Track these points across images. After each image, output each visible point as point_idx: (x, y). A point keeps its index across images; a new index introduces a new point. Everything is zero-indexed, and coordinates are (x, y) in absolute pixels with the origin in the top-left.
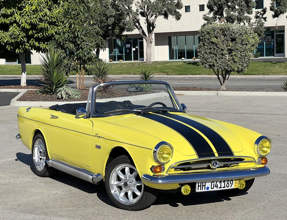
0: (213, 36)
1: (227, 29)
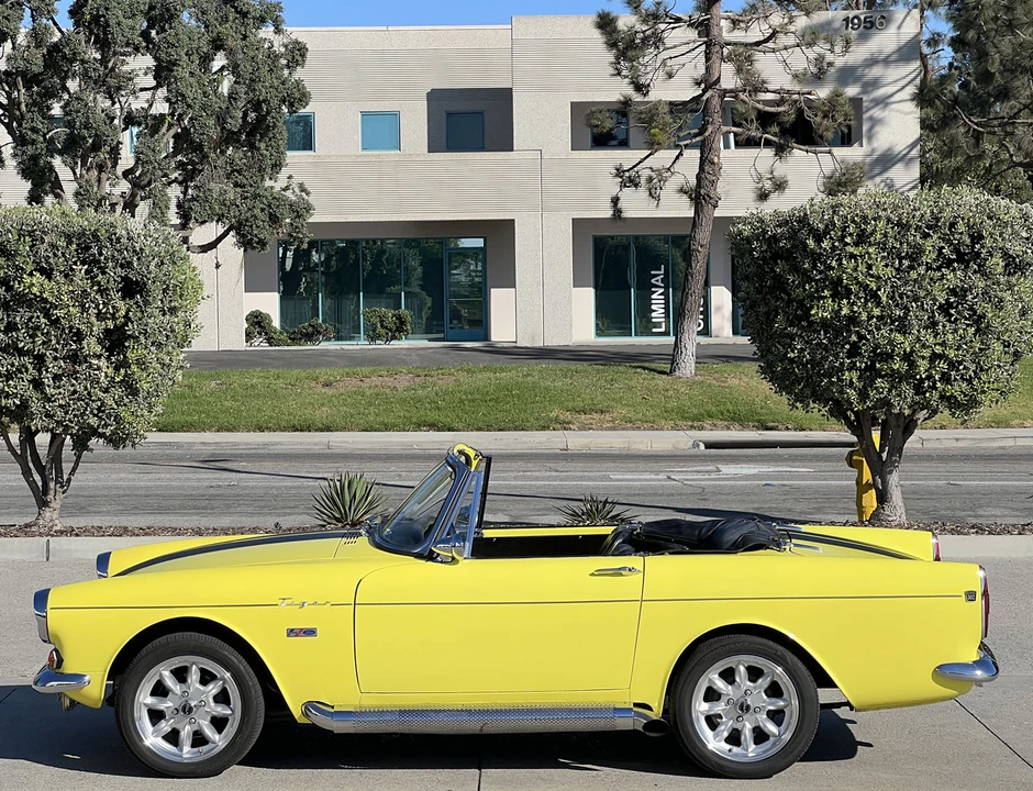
0: (28, 268)
1: (102, 234)
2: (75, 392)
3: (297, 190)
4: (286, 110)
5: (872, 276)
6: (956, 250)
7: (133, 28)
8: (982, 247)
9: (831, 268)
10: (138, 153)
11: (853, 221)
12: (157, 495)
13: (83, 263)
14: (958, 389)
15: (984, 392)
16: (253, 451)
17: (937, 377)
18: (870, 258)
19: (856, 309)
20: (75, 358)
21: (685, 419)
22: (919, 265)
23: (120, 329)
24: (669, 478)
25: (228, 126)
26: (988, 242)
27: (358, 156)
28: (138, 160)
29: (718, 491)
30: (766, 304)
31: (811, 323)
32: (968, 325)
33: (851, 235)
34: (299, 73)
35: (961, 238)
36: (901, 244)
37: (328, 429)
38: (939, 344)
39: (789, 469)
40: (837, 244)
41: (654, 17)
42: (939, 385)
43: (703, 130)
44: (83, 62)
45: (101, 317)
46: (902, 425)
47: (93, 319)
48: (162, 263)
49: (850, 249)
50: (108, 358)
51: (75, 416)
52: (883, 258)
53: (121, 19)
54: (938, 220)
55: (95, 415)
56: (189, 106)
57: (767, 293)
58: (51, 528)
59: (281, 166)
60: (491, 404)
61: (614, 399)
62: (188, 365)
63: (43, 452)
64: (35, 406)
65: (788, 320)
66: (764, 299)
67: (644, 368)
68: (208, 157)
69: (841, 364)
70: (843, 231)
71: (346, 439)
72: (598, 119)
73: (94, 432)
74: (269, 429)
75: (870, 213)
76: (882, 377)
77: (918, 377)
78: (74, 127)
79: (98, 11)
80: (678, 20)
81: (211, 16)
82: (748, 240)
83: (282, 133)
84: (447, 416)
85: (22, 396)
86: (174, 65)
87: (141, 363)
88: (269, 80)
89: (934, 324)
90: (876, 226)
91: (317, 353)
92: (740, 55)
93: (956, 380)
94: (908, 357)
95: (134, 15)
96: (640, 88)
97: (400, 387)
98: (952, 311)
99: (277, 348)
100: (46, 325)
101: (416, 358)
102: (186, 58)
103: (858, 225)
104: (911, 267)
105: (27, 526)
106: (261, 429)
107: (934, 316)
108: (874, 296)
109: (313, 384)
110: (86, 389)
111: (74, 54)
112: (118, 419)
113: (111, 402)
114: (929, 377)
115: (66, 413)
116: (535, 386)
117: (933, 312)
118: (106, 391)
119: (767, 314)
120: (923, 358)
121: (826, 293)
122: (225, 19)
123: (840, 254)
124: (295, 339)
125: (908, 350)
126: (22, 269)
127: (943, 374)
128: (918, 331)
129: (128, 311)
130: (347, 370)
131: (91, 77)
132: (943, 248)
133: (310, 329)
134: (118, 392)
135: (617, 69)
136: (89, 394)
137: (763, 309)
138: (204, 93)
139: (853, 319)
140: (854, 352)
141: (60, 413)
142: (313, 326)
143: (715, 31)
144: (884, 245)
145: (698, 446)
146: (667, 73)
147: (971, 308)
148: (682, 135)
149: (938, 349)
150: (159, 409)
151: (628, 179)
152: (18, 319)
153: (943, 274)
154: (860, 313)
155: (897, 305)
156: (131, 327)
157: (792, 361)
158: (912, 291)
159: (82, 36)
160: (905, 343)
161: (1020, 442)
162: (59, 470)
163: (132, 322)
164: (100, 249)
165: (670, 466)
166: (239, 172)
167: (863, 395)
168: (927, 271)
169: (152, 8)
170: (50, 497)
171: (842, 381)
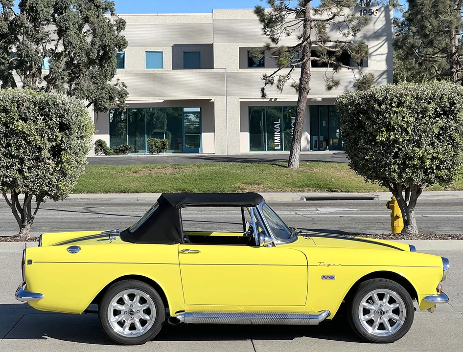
0: (16, 118)
1: (50, 102)
2: (38, 175)
3: (121, 86)
4: (117, 50)
5: (405, 121)
6: (443, 110)
7: (48, 13)
8: (455, 108)
9: (386, 118)
10: (51, 69)
11: (396, 96)
12: (67, 222)
13: (42, 116)
14: (444, 173)
15: (455, 174)
16: (104, 202)
17: (434, 168)
18: (404, 113)
19: (397, 136)
20: (38, 159)
21: (296, 187)
22: (426, 116)
23: (58, 146)
24: (296, 213)
25: (91, 57)
26: (458, 106)
27: (144, 71)
28: (51, 71)
29: (320, 220)
30: (354, 135)
31: (376, 143)
32: (448, 144)
33: (395, 102)
34: (122, 33)
35: (445, 104)
36: (418, 107)
37: (137, 192)
38: (435, 152)
39: (349, 210)
40: (388, 107)
41: (280, 9)
42: (435, 171)
43: (302, 59)
44: (26, 27)
45: (49, 140)
46: (416, 190)
47: (46, 141)
48: (78, 116)
49: (394, 109)
50: (53, 160)
51: (38, 186)
52: (410, 113)
53: (43, 8)
54: (434, 96)
55: (47, 186)
56: (74, 47)
57: (355, 129)
58: (26, 238)
59: (114, 75)
60: (209, 181)
61: (264, 178)
62: (88, 163)
63: (21, 203)
64: (20, 181)
65: (365, 141)
66: (353, 132)
67: (276, 165)
68: (82, 70)
69: (390, 161)
70: (391, 101)
71: (146, 197)
72: (256, 54)
73: (46, 193)
74: (110, 192)
75: (404, 93)
76: (409, 168)
77: (426, 168)
78: (22, 57)
79: (33, 4)
80: (291, 10)
81: (83, 8)
82: (346, 105)
83: (115, 61)
84: (190, 186)
85: (14, 177)
86: (68, 29)
87: (68, 162)
88: (110, 36)
89: (433, 144)
90: (406, 98)
91: (127, 158)
92: (320, 25)
93: (443, 169)
94: (421, 159)
95: (49, 7)
96: (274, 40)
97: (168, 173)
98: (441, 137)
99: (109, 156)
100: (25, 144)
101: (171, 160)
102: (72, 26)
103: (398, 98)
104: (422, 117)
105: (15, 236)
106: (107, 192)
107: (433, 140)
108: (406, 130)
109: (129, 172)
110: (43, 173)
111: (22, 24)
112: (57, 188)
113: (55, 180)
114: (431, 168)
115: (34, 185)
116: (228, 173)
117: (432, 138)
118: (52, 174)
119: (355, 139)
120: (428, 159)
121: (383, 129)
122: (90, 9)
123: (390, 111)
124: (117, 152)
125: (421, 155)
126: (14, 118)
127: (437, 166)
128: (426, 147)
129: (62, 138)
130: (144, 166)
131: (29, 34)
132: (437, 108)
133: (124, 148)
134: (57, 175)
135: (264, 31)
136: (44, 176)
137: (353, 137)
138: (81, 41)
139: (396, 141)
140: (396, 156)
141: (31, 185)
142: (125, 147)
143: (308, 15)
144: (410, 107)
145: (303, 199)
146: (287, 34)
147: (450, 136)
148: (293, 61)
149: (435, 155)
150: (75, 183)
151: (269, 81)
152: (12, 141)
153: (437, 121)
154: (399, 138)
155: (416, 135)
156: (63, 145)
157: (367, 160)
158: (423, 128)
159: (25, 16)
160: (419, 152)
161: (446, 197)
162: (29, 211)
163: (64, 143)
164: (49, 109)
165: (295, 208)
166: (95, 77)
167: (400, 176)
168: (430, 119)
169: (57, 4)
170: (26, 223)
171: (390, 169)
